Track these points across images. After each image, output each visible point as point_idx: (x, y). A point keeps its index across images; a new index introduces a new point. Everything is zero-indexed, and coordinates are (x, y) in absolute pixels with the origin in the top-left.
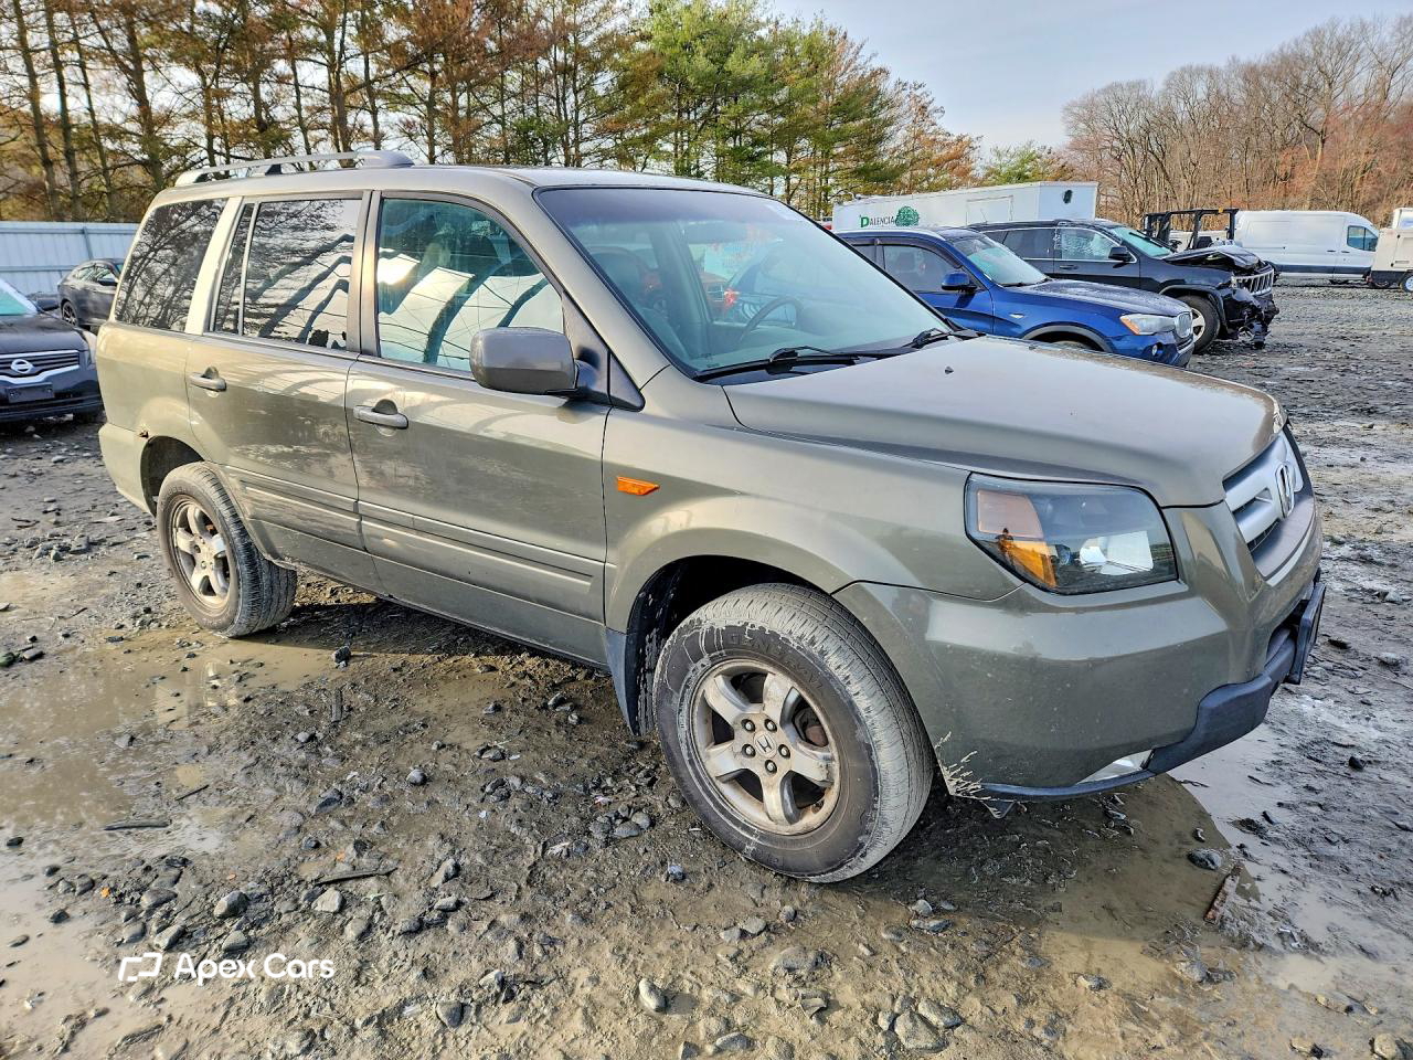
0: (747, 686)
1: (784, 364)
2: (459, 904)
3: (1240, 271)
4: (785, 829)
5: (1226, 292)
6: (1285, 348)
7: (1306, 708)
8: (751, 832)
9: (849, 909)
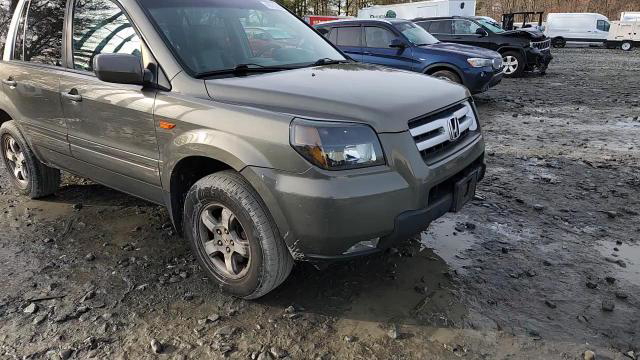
0: (216, 214)
1: (242, 71)
2: (88, 310)
3: (534, 39)
4: (235, 277)
5: (527, 49)
6: (556, 75)
7: (494, 227)
8: (222, 278)
9: (259, 310)
